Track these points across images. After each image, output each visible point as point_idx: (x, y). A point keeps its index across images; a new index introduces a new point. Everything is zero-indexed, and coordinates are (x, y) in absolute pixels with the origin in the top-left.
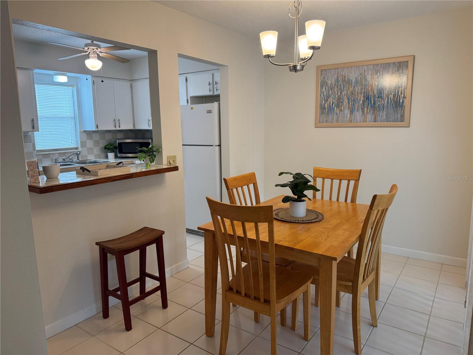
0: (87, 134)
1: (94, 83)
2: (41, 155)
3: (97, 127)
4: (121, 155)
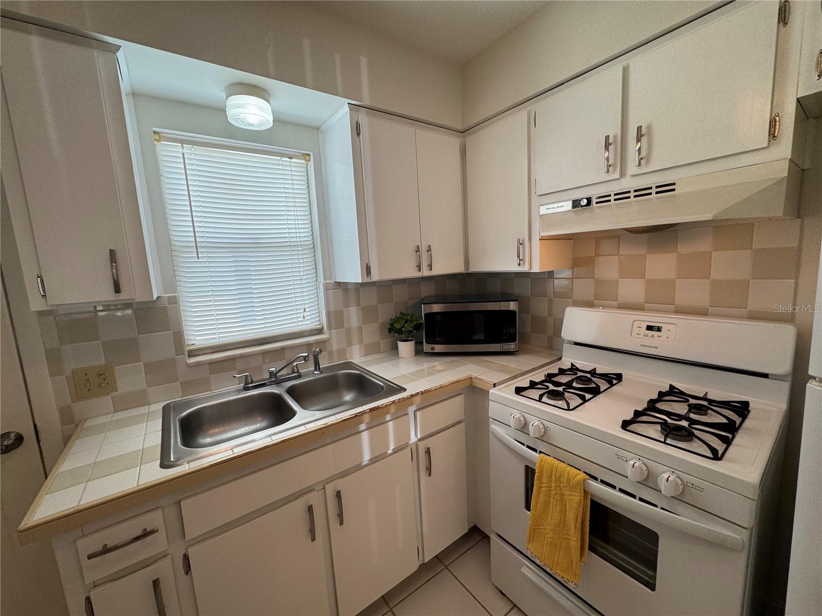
0: (345, 290)
1: (357, 129)
2: (204, 363)
3: (368, 271)
4: (433, 349)
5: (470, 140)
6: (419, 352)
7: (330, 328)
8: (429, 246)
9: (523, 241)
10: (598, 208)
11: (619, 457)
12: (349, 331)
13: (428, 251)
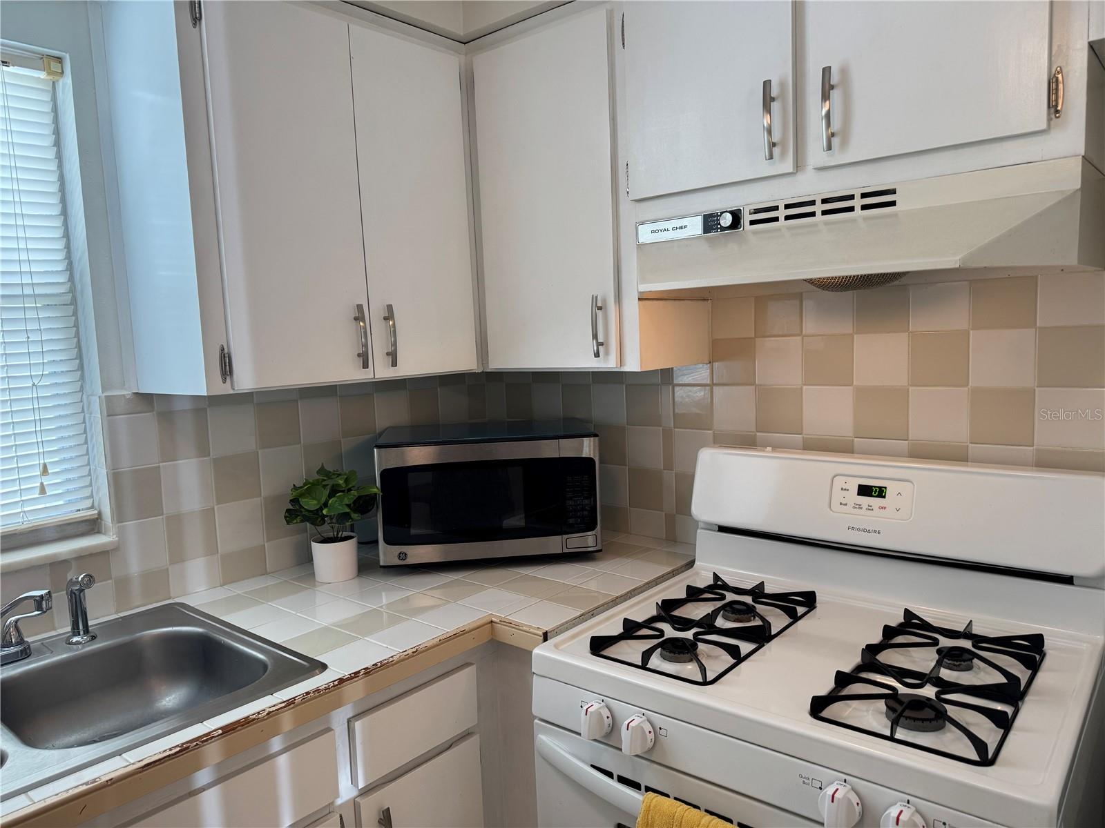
0: (165, 415)
3: (226, 366)
4: (403, 556)
5: (484, 62)
6: (367, 566)
7: (119, 516)
8: (390, 308)
9: (604, 301)
10: (755, 233)
11: (806, 780)
12: (176, 523)
13: (386, 319)
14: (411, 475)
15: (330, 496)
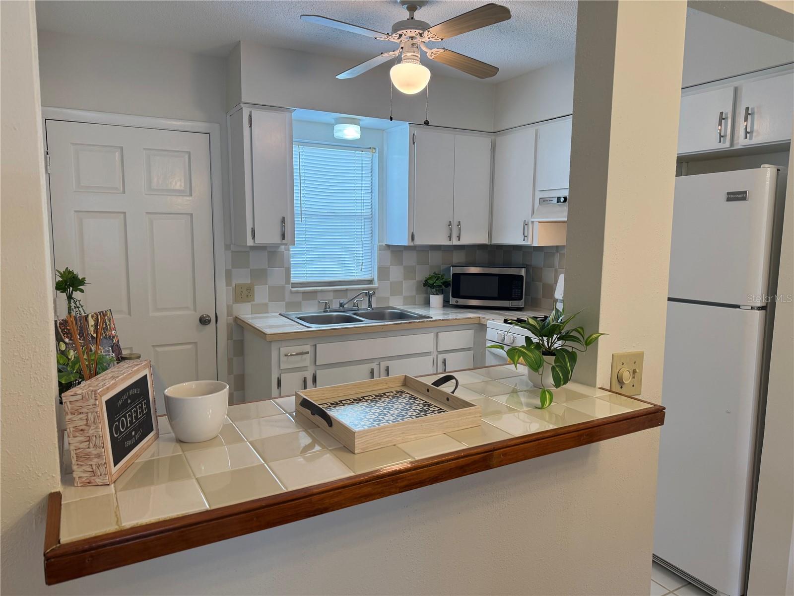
0: (392, 252)
1: (413, 139)
2: (300, 293)
3: (413, 237)
4: (457, 302)
5: (499, 139)
7: (379, 279)
8: (459, 222)
9: (528, 222)
13: (458, 225)
14: (462, 277)
15: (437, 280)
